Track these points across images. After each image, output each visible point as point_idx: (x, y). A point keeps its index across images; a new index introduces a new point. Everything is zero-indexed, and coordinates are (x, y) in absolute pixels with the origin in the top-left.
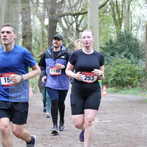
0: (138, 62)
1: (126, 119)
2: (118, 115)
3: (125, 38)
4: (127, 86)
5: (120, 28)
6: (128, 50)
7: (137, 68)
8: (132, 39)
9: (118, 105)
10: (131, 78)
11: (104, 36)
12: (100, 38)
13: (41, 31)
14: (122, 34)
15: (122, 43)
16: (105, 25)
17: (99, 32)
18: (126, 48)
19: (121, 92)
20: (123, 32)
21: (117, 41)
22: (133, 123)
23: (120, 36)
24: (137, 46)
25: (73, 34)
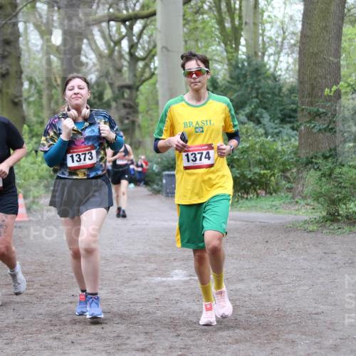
0: (280, 132)
1: (254, 270)
2: (234, 261)
3: (248, 74)
4: (255, 190)
5: (237, 49)
6: (257, 103)
7: (279, 146)
8: (266, 75)
9: (236, 238)
10: (265, 172)
14: (240, 65)
15: (241, 87)
16: (199, 44)
18: (252, 98)
19: (239, 206)
20: (244, 60)
21: (229, 82)
22: (271, 279)
23: (235, 70)
24: (277, 93)
25: (123, 66)
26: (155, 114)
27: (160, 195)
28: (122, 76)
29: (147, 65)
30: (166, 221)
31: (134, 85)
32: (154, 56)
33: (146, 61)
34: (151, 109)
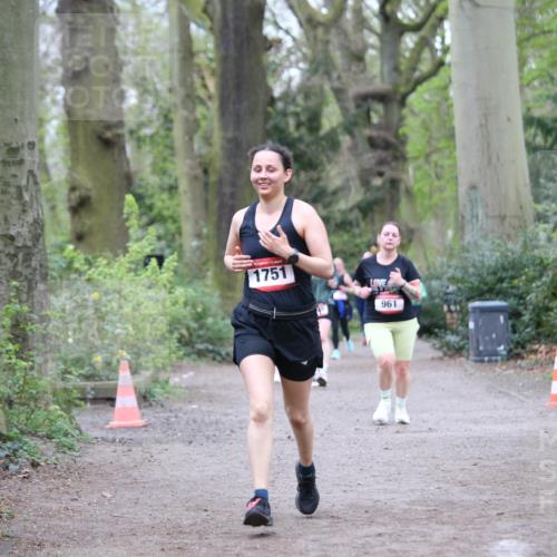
11: (546, 54)
12: (522, 62)
13: (176, 39)
17: (519, 26)
25: (366, 47)
26: (447, 162)
27: (462, 359)
28: (364, 70)
29: (425, 43)
30: (476, 422)
31: (395, 92)
32: (441, 19)
33: (424, 32)
34: (437, 150)
